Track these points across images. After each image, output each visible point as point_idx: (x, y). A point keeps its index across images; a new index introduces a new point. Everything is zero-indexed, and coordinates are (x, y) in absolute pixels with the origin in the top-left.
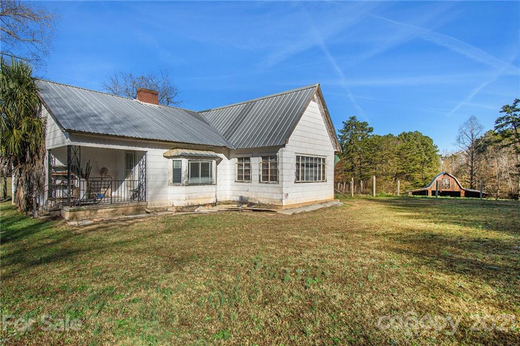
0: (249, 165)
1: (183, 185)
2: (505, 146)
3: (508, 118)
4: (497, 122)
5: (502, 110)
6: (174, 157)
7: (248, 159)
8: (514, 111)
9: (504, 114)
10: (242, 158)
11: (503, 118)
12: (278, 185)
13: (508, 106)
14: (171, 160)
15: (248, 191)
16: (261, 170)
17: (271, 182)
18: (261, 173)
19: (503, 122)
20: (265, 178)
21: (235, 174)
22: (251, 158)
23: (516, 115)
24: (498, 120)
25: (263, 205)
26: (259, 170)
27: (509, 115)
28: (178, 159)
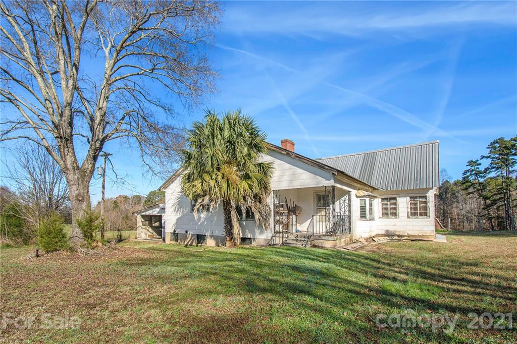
0: (395, 204)
1: (367, 220)
2: (471, 193)
3: (473, 170)
4: (464, 174)
5: (468, 164)
6: (362, 197)
7: (395, 199)
8: (477, 165)
9: (469, 168)
10: (387, 199)
11: (468, 171)
12: (429, 219)
13: (472, 161)
14: (359, 199)
15: (394, 225)
16: (409, 207)
17: (421, 217)
18: (409, 210)
19: (468, 174)
20: (414, 214)
21: (379, 212)
22: (398, 198)
23: (478, 168)
24: (465, 172)
25: (413, 236)
26: (408, 208)
27: (473, 168)
28: (363, 198)
